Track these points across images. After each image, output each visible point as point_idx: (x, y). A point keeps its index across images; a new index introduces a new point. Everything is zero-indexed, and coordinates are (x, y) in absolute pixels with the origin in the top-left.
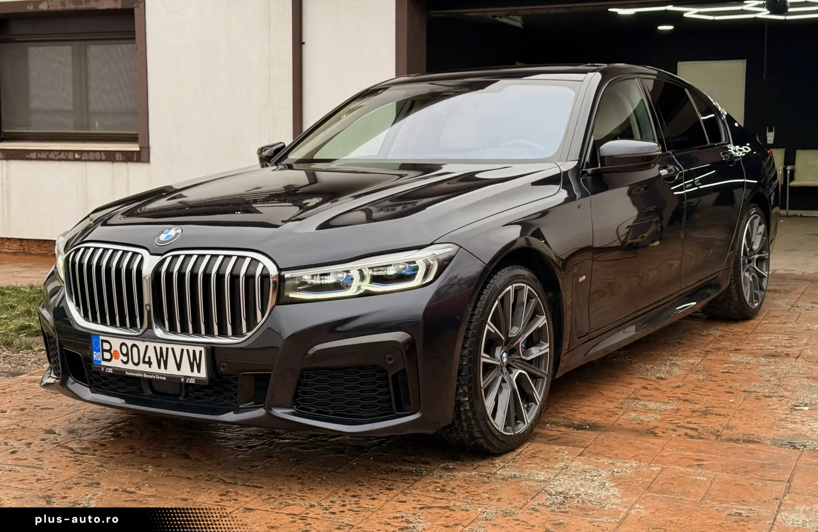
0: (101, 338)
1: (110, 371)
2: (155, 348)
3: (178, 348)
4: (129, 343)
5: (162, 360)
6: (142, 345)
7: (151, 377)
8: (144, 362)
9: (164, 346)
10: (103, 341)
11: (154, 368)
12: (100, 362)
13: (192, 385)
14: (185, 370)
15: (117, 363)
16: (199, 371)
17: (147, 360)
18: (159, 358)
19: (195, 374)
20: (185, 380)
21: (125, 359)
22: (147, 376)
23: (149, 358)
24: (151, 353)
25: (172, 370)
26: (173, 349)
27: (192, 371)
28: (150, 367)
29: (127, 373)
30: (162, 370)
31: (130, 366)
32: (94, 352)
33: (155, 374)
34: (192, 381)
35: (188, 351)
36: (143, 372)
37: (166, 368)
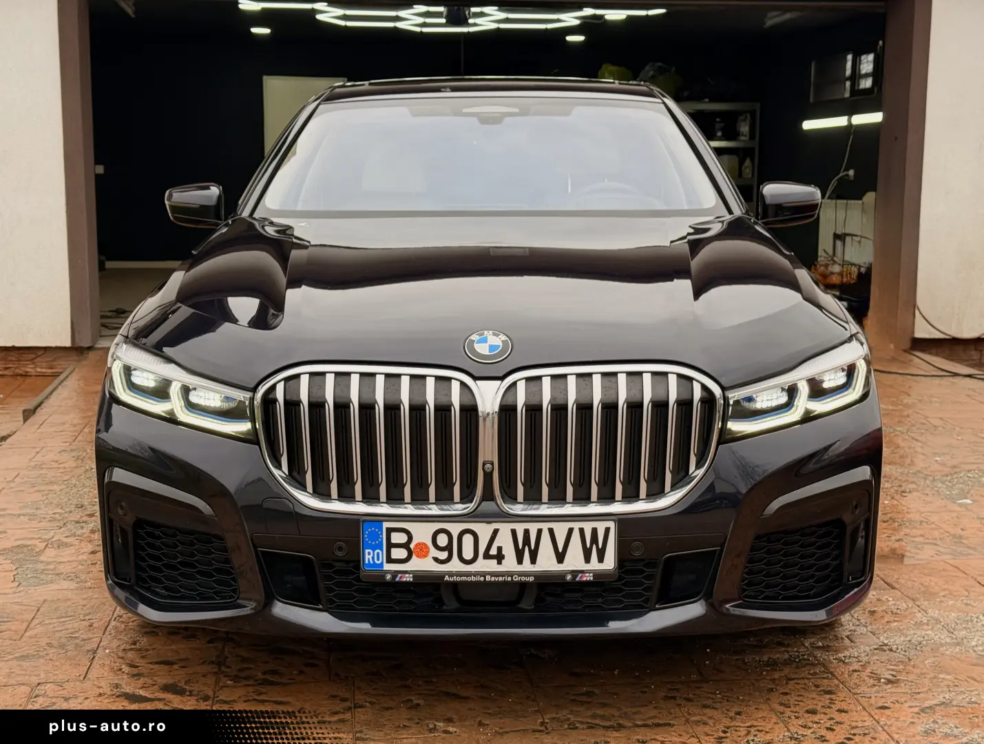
0: (386, 525)
1: (408, 578)
2: (514, 532)
3: (561, 530)
4: (455, 529)
5: (526, 548)
6: (484, 531)
7: (501, 579)
8: (487, 556)
9: (533, 528)
10: (390, 531)
11: (510, 564)
12: (382, 564)
13: (588, 583)
14: (574, 560)
15: (424, 564)
16: (601, 560)
17: (493, 551)
18: (521, 547)
19: (595, 565)
20: (574, 577)
21: (443, 555)
22: (493, 579)
23: (500, 549)
24: (505, 541)
25: (546, 562)
26: (551, 531)
27: (587, 560)
28: (499, 563)
29: (447, 578)
30: (527, 566)
31: (455, 565)
32: (367, 551)
33: (511, 574)
34: (589, 577)
35: (582, 531)
36: (484, 574)
37: (533, 561)
